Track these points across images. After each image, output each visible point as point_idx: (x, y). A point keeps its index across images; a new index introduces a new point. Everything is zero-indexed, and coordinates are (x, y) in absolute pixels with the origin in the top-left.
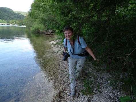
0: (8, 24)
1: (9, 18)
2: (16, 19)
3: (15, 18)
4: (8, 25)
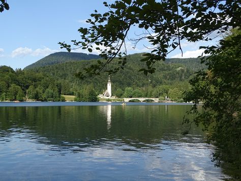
0: (147, 99)
1: (151, 82)
2: (169, 81)
3: (166, 81)
4: (148, 101)
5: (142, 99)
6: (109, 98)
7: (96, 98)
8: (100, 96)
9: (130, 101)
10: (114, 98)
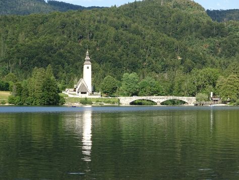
0: (171, 98)
1: (182, 62)
4: (173, 102)
5: (158, 100)
6: (87, 96)
7: (59, 98)
8: (68, 93)
9: (132, 103)
10: (97, 96)
